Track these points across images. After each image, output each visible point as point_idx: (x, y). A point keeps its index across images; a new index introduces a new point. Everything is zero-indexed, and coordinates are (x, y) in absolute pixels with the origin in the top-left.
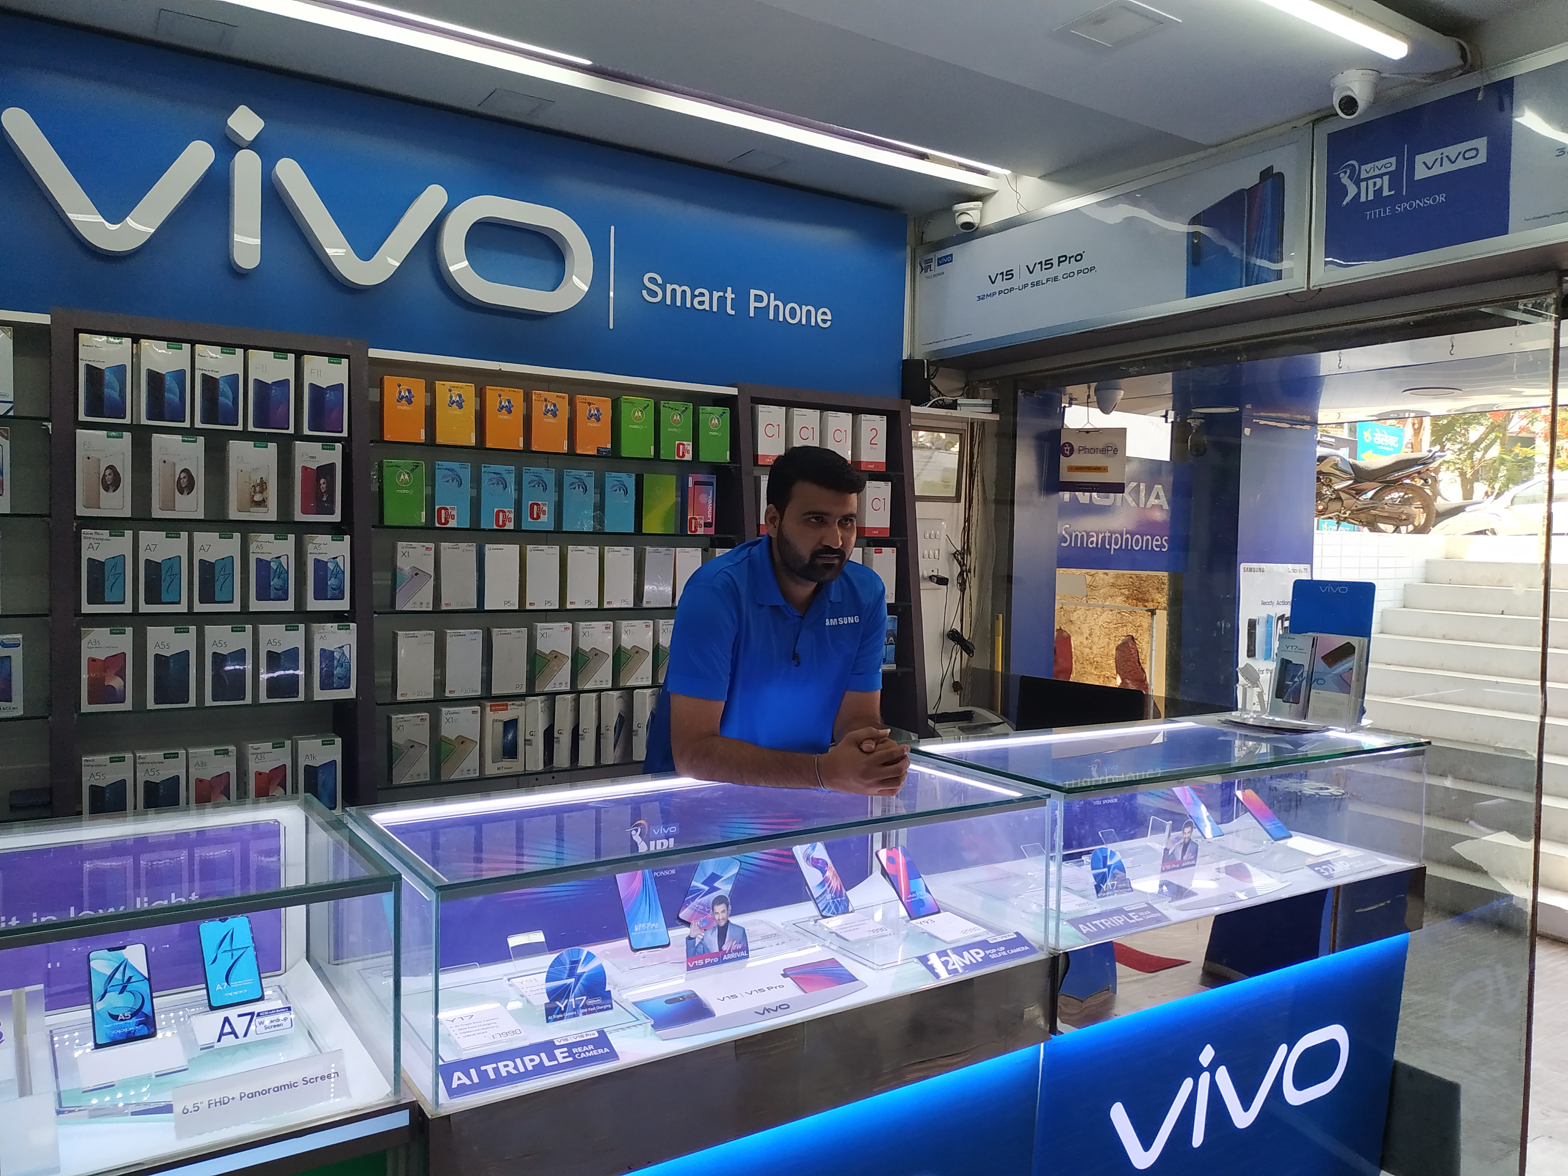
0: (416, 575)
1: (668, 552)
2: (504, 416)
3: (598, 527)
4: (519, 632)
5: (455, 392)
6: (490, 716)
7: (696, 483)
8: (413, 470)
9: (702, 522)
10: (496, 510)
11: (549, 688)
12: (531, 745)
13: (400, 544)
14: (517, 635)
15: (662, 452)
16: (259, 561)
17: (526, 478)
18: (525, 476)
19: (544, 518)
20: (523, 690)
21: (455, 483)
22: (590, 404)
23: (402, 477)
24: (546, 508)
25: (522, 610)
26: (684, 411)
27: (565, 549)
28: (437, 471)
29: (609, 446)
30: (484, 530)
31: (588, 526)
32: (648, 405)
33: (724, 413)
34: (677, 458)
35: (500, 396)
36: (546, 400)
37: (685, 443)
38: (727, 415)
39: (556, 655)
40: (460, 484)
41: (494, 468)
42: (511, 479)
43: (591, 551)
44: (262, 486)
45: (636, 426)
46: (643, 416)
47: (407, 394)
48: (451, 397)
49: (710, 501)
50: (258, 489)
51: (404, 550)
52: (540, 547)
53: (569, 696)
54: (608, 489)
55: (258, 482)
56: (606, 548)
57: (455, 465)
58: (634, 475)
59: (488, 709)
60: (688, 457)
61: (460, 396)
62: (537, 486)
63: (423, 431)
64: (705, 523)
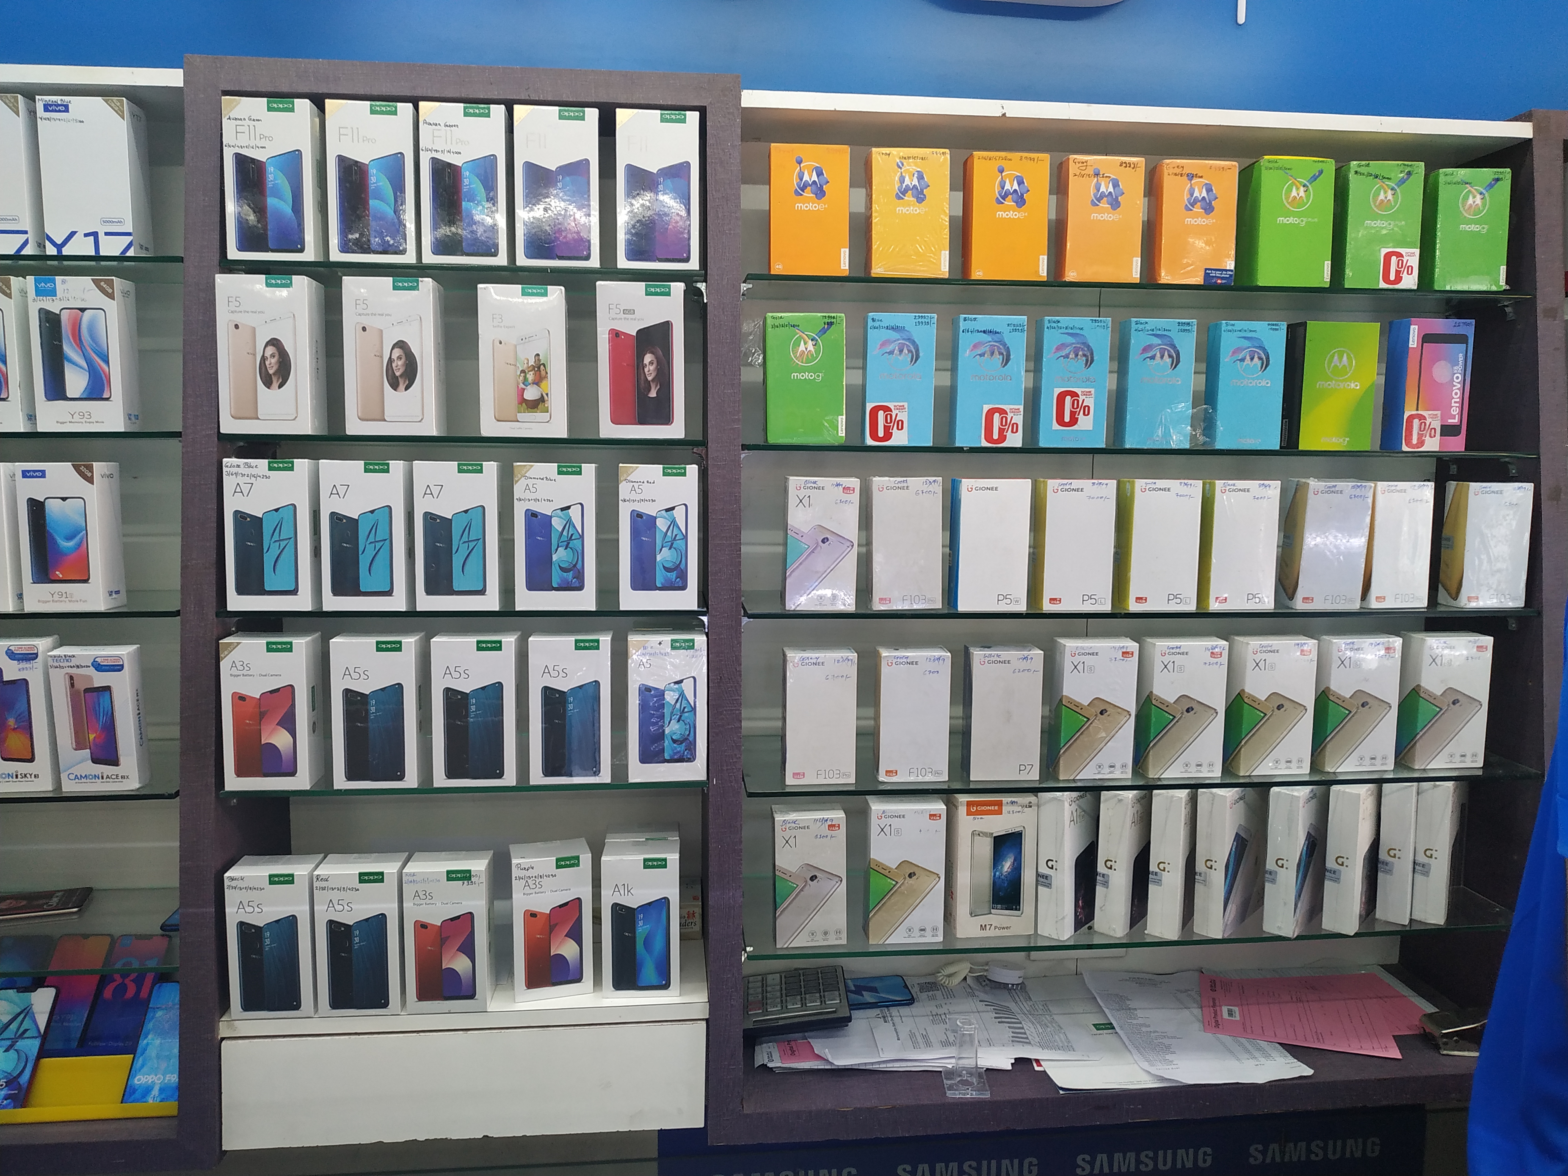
0: (823, 541)
1: (1358, 492)
2: (1009, 212)
3: (1202, 439)
4: (1026, 658)
5: (911, 167)
6: (966, 823)
7: (1427, 338)
8: (823, 331)
9: (1437, 425)
10: (986, 408)
11: (1088, 774)
12: (1049, 886)
13: (794, 481)
14: (1024, 665)
15: (1348, 272)
16: (531, 515)
17: (1051, 339)
18: (1047, 334)
19: (1085, 423)
20: (1033, 775)
21: (906, 357)
22: (1191, 177)
23: (802, 347)
24: (1089, 402)
25: (1034, 614)
26: (1402, 182)
27: (1128, 486)
28: (871, 333)
29: (1231, 265)
30: (960, 450)
31: (1179, 438)
32: (1321, 172)
33: (1497, 180)
34: (1383, 285)
35: (1001, 171)
36: (1097, 174)
37: (1402, 251)
38: (1505, 187)
39: (1103, 709)
40: (915, 358)
41: (985, 321)
42: (1019, 345)
43: (1184, 490)
44: (539, 370)
45: (1291, 220)
46: (1308, 197)
47: (815, 177)
48: (902, 179)
49: (1458, 378)
50: (530, 377)
51: (802, 493)
52: (1076, 483)
53: (1131, 794)
54: (1225, 359)
55: (532, 363)
56: (1219, 484)
57: (905, 319)
58: (1284, 326)
59: (962, 810)
60: (1410, 282)
61: (921, 177)
62: (1072, 356)
63: (845, 253)
64: (1443, 427)
